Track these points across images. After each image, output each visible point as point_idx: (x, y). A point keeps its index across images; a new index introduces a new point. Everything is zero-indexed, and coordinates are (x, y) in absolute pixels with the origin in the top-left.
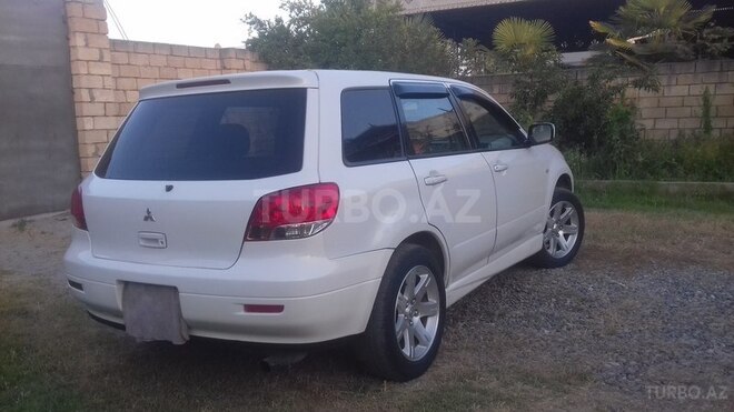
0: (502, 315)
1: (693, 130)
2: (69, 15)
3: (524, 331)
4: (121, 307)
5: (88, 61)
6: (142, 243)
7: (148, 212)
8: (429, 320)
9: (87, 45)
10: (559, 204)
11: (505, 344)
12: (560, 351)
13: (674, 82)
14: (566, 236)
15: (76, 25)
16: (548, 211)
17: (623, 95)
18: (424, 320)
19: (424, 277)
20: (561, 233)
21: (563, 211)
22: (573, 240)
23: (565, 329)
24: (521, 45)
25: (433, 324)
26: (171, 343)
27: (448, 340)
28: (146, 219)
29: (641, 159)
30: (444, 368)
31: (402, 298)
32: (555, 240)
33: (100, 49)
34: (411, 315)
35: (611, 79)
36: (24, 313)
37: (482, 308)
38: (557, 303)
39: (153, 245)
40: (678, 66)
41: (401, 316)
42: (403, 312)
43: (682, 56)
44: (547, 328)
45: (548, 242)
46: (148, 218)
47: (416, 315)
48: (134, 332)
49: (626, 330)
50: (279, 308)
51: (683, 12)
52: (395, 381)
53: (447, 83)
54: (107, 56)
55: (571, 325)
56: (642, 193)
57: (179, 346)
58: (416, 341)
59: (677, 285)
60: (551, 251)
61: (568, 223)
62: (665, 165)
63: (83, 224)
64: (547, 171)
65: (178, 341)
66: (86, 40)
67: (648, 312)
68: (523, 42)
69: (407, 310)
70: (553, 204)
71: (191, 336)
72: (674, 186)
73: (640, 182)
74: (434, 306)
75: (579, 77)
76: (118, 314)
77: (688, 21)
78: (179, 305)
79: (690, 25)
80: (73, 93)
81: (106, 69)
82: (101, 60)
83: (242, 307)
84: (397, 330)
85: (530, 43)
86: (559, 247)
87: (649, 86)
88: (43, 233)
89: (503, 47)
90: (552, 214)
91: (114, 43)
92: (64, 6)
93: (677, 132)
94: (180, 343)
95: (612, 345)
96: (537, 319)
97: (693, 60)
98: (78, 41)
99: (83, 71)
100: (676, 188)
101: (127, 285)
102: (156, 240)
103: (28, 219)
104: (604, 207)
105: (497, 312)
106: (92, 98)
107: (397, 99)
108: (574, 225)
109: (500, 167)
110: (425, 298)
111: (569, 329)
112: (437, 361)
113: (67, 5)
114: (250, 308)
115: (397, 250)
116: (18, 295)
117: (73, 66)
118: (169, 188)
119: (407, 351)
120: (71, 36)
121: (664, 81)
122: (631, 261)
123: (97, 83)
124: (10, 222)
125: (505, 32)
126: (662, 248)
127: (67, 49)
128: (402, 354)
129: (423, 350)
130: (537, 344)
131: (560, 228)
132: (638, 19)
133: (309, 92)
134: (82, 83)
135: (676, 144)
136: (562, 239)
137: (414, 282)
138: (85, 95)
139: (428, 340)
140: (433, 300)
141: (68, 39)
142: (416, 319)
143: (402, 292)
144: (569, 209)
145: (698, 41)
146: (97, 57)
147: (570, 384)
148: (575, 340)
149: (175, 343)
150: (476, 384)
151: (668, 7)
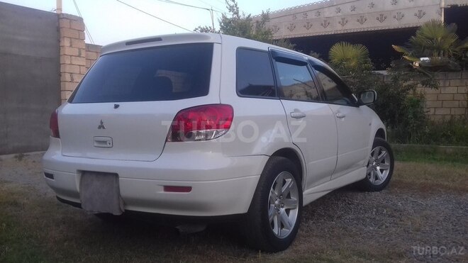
0: (339, 217)
1: (461, 116)
2: (61, 26)
3: (355, 227)
4: (78, 189)
5: (71, 56)
6: (96, 144)
7: (102, 123)
8: (291, 212)
9: (71, 46)
10: (377, 149)
11: (343, 234)
12: (381, 240)
13: (447, 84)
14: (382, 171)
15: (64, 32)
16: (370, 152)
17: (414, 91)
18: (288, 211)
19: (289, 181)
20: (378, 168)
21: (380, 153)
22: (386, 173)
23: (384, 227)
24: (347, 60)
25: (294, 214)
26: (112, 215)
27: (303, 230)
28: (100, 127)
29: (427, 131)
30: (301, 246)
31: (273, 193)
32: (374, 173)
33: (79, 49)
34: (278, 207)
35: (406, 80)
36: (15, 204)
37: (325, 213)
38: (377, 211)
39: (103, 146)
40: (450, 74)
41: (272, 205)
42: (274, 203)
43: (453, 68)
44: (372, 226)
45: (369, 174)
46: (102, 126)
47: (282, 207)
48: (87, 207)
49: (427, 229)
50: (188, 189)
51: (453, 41)
52: (267, 253)
53: (306, 57)
54: (83, 54)
55: (388, 225)
56: (429, 153)
57: (117, 216)
58: (282, 225)
59: (459, 204)
60: (372, 180)
61: (383, 162)
62: (444, 135)
63: (57, 135)
64: (370, 124)
65: (117, 213)
66: (71, 42)
67: (441, 219)
68: (349, 57)
69: (276, 202)
70: (374, 147)
71: (125, 210)
72: (450, 149)
73: (427, 146)
74: (295, 202)
75: (385, 80)
76: (76, 195)
77: (456, 47)
78: (118, 188)
79: (457, 49)
80: (60, 76)
81: (82, 62)
82: (79, 56)
83: (163, 188)
84: (270, 214)
85: (353, 58)
86: (377, 178)
87: (432, 85)
88: (34, 162)
89: (335, 60)
90: (372, 154)
91: (88, 46)
92: (58, 21)
93: (450, 116)
94: (118, 214)
95: (418, 237)
96: (364, 220)
97: (460, 71)
98: (66, 43)
99: (68, 62)
100: (451, 150)
101: (84, 173)
102: (105, 142)
103: (25, 154)
104: (403, 160)
105: (336, 216)
106: (72, 79)
107: (274, 61)
108: (387, 163)
109: (340, 115)
110: (289, 196)
111: (387, 227)
112: (296, 242)
113: (60, 21)
114: (168, 188)
115: (271, 157)
116: (13, 194)
117: (61, 58)
118: (116, 107)
119: (276, 230)
120: (61, 39)
121: (441, 83)
122: (426, 190)
123: (76, 70)
124: (13, 155)
125: (337, 51)
126: (446, 183)
127: (58, 47)
128: (273, 232)
129: (287, 232)
130: (365, 235)
131: (378, 165)
132: (423, 44)
133: (215, 46)
134: (66, 69)
135: (451, 122)
136: (379, 172)
137: (282, 182)
138: (68, 77)
139: (291, 226)
140: (294, 198)
141: (60, 41)
142: (283, 210)
143: (274, 188)
144: (384, 152)
145: (463, 59)
146: (77, 54)
147: (392, 259)
148: (392, 234)
149: (114, 214)
150: (324, 256)
151: (442, 38)
